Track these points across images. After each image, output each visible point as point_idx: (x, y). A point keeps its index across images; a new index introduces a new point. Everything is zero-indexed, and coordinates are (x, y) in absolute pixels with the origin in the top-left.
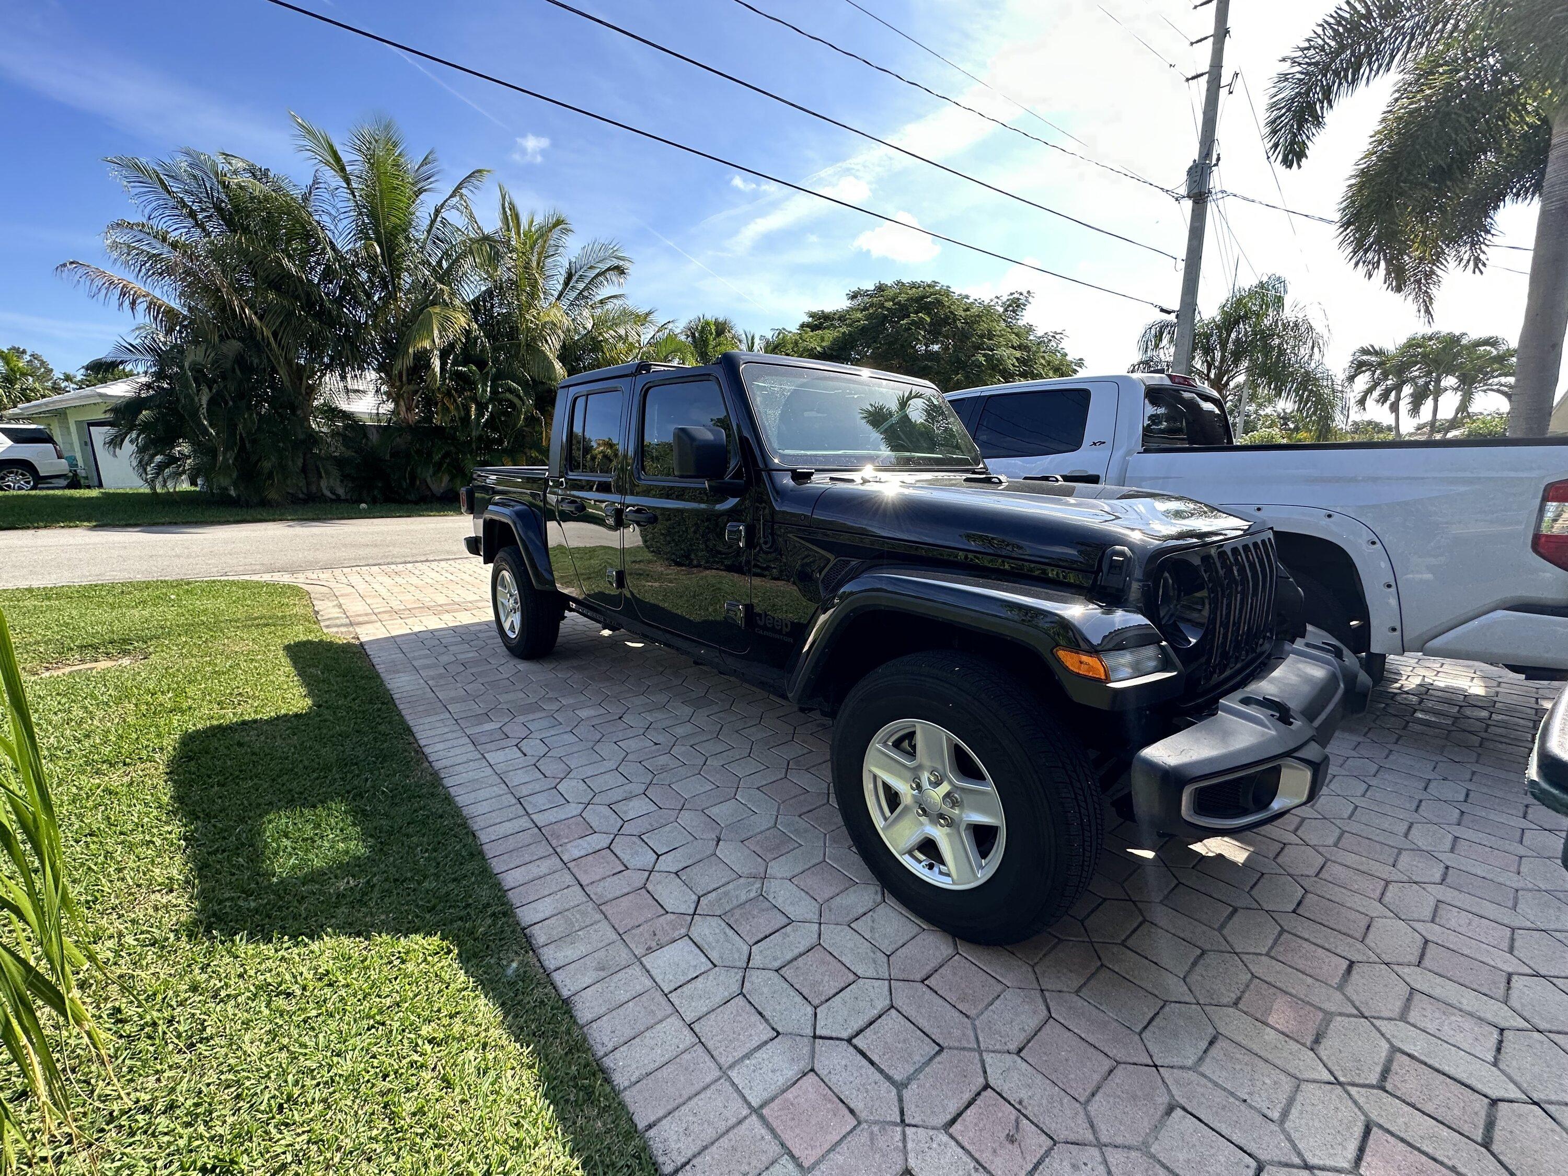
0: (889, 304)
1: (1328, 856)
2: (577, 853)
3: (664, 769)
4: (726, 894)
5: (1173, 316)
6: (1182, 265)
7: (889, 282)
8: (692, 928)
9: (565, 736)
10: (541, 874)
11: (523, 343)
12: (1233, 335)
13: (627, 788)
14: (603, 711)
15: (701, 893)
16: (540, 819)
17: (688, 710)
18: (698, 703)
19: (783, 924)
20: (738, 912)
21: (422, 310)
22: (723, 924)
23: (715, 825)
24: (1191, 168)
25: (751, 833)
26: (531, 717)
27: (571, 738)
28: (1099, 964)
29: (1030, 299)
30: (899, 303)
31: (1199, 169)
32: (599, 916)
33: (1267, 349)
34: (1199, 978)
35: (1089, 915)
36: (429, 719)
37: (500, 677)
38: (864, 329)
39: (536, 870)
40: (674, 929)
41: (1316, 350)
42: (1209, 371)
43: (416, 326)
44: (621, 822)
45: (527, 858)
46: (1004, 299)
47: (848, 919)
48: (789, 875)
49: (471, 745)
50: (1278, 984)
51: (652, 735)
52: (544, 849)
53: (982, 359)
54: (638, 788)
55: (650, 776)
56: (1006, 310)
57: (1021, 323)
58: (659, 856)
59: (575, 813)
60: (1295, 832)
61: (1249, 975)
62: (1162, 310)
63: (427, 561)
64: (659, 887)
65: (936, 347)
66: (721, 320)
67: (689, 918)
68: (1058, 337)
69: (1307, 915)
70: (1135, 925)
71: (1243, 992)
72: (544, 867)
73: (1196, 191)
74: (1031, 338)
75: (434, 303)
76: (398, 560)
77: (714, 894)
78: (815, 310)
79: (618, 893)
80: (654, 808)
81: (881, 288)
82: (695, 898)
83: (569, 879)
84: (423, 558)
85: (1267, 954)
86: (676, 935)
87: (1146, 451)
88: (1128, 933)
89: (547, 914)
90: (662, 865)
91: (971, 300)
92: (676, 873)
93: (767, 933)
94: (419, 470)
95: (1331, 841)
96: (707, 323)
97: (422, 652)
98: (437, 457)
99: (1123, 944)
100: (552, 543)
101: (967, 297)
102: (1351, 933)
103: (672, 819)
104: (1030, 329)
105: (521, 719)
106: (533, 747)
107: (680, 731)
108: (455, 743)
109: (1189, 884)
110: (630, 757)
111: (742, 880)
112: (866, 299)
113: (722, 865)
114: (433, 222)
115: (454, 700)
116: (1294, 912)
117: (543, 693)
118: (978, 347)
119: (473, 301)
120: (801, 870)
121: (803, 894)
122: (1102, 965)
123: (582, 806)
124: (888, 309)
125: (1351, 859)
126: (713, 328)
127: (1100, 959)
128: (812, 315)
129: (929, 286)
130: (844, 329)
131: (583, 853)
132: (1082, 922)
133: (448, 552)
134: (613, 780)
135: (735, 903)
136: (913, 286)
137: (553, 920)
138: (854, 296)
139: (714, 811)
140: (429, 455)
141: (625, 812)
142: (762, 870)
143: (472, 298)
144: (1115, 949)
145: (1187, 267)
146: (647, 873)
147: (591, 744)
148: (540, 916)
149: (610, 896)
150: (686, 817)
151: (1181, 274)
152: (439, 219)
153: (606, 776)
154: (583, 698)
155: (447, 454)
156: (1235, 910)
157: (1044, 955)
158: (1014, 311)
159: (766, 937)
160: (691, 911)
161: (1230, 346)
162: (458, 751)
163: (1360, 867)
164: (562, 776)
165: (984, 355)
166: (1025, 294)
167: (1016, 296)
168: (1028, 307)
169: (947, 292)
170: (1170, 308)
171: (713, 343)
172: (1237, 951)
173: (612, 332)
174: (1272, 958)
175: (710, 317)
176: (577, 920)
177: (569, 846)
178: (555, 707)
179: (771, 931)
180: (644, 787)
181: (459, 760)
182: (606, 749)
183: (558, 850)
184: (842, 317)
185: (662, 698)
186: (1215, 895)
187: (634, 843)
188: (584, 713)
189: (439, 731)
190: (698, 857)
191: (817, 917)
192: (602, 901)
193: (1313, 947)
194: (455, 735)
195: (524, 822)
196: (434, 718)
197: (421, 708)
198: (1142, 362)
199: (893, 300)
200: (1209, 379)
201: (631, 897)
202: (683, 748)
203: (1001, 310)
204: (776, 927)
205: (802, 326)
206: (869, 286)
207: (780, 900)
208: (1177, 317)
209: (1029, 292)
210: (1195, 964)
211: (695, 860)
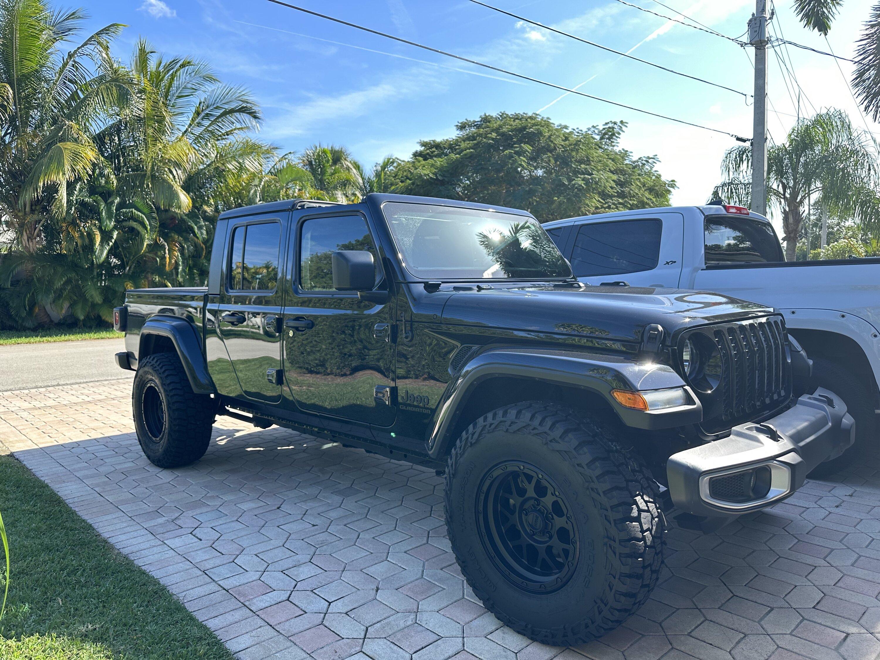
0: (494, 135)
1: (845, 572)
2: (263, 605)
3: (323, 543)
4: (388, 624)
5: (748, 144)
6: (752, 100)
7: (494, 114)
8: (365, 646)
9: (233, 524)
10: (236, 620)
11: (149, 173)
12: (802, 160)
13: (295, 558)
14: (262, 504)
15: (368, 625)
16: (225, 584)
17: (337, 499)
18: (345, 493)
19: (435, 639)
20: (399, 635)
21: (49, 146)
22: (389, 643)
23: (373, 580)
24: (750, 21)
25: (403, 583)
26: (198, 511)
27: (239, 526)
28: (671, 647)
29: (624, 128)
30: (503, 134)
31: (758, 21)
32: (289, 644)
33: (832, 171)
34: (741, 650)
35: (665, 619)
36: (106, 518)
37: (161, 482)
38: (471, 157)
39: (229, 618)
40: (351, 648)
41: (872, 172)
42: (785, 191)
43: (45, 160)
44: (295, 583)
45: (222, 611)
46: (601, 127)
47: (485, 633)
48: (436, 609)
49: (150, 535)
50: (795, 650)
51: (309, 519)
52: (236, 604)
53: (581, 183)
54: (303, 557)
55: (313, 549)
56: (602, 138)
57: (617, 149)
58: (330, 603)
59: (255, 578)
60: (824, 559)
61: (776, 646)
62: (738, 139)
63: (58, 385)
64: (334, 623)
65: (540, 172)
66: (337, 148)
67: (361, 641)
68: (650, 161)
69: (822, 609)
70: (699, 623)
71: (770, 656)
72: (238, 615)
73: (757, 39)
74: (627, 162)
75: (63, 140)
76: (29, 385)
77: (378, 625)
78: (427, 139)
79: (302, 629)
80: (320, 571)
81: (486, 120)
82: (365, 628)
83: (260, 622)
84: (55, 383)
85: (791, 634)
86: (353, 651)
87: (708, 268)
88: (693, 628)
89: (248, 645)
90: (333, 608)
91: (570, 130)
92: (346, 613)
93: (424, 646)
94: (40, 297)
95: (850, 562)
96: (324, 152)
97: (79, 465)
98: (58, 284)
99: (689, 634)
100: (211, 357)
101: (566, 127)
102: (851, 617)
103: (337, 577)
104: (625, 154)
105: (190, 513)
106: (204, 533)
107: (333, 515)
108: (135, 534)
109: (742, 595)
110: (292, 536)
111: (399, 614)
112: (473, 130)
113: (382, 605)
114: (65, 65)
115: (126, 502)
116: (814, 607)
117: (205, 493)
118: (576, 172)
119: (99, 134)
120: (446, 604)
121: (449, 620)
122: (673, 648)
123: (260, 573)
124: (493, 139)
125: (860, 573)
126: (330, 156)
127: (671, 644)
128: (424, 144)
129: (531, 118)
130: (453, 156)
131: (267, 604)
132: (660, 624)
133: (78, 376)
134: (280, 553)
135: (396, 629)
136: (517, 117)
137: (253, 648)
138: (462, 127)
139: (371, 570)
140: (51, 283)
141: (296, 575)
142: (415, 607)
143: (98, 132)
144: (683, 638)
145: (755, 103)
146: (323, 615)
147: (258, 529)
148: (243, 646)
149: (296, 631)
150: (347, 576)
151: (752, 107)
152: (71, 63)
153: (276, 551)
154: (242, 495)
155: (69, 281)
156: (772, 609)
157: (632, 645)
158: (609, 139)
159: (423, 648)
160: (362, 636)
161: (801, 170)
162: (140, 540)
163: (867, 578)
164: (238, 553)
165: (583, 180)
166: (619, 124)
167: (610, 125)
168: (622, 134)
169: (547, 124)
170: (745, 137)
171: (329, 171)
172: (769, 633)
173: (234, 163)
174: (794, 636)
175: (326, 146)
176: (273, 647)
177: (255, 601)
178: (218, 503)
179: (426, 644)
180: (309, 557)
181: (143, 546)
182: (270, 531)
183: (247, 603)
184: (452, 146)
185: (313, 490)
186: (759, 601)
187: (308, 595)
188: (245, 506)
189: (118, 526)
190: (362, 602)
191: (461, 633)
192: (290, 634)
193: (823, 628)
194: (133, 528)
195: (213, 587)
196: (109, 517)
197: (95, 510)
198: (724, 185)
199: (497, 130)
200: (785, 198)
201: (313, 630)
202: (339, 527)
203: (598, 137)
204: (430, 642)
205: (416, 155)
206: (476, 118)
207: (431, 625)
208: (752, 144)
209: (622, 122)
210: (738, 642)
211: (360, 604)
